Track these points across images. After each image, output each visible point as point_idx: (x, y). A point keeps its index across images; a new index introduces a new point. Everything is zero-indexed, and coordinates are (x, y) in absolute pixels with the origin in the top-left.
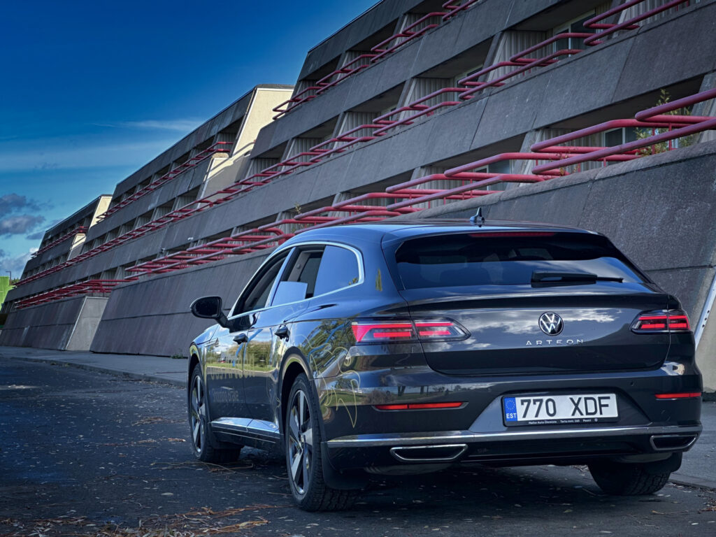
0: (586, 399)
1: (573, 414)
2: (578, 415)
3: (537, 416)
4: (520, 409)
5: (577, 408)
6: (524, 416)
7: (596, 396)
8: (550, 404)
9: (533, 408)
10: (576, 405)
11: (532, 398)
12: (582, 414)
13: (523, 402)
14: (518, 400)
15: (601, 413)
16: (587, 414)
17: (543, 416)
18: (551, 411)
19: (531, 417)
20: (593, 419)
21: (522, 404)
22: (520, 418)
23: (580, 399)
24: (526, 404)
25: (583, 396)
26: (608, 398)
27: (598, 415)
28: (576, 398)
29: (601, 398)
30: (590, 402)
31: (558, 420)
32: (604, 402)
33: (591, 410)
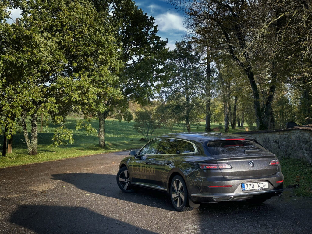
0: (261, 183)
2: (259, 188)
4: (246, 186)
5: (259, 186)
7: (263, 183)
8: (253, 185)
9: (249, 186)
10: (259, 185)
11: (248, 184)
13: (246, 185)
16: (261, 187)
17: (251, 188)
18: (253, 187)
19: (248, 189)
22: (246, 189)
25: (260, 183)
27: (264, 188)
28: (258, 183)
29: (264, 183)
30: (262, 184)
31: (255, 189)
32: (265, 184)
33: (262, 186)
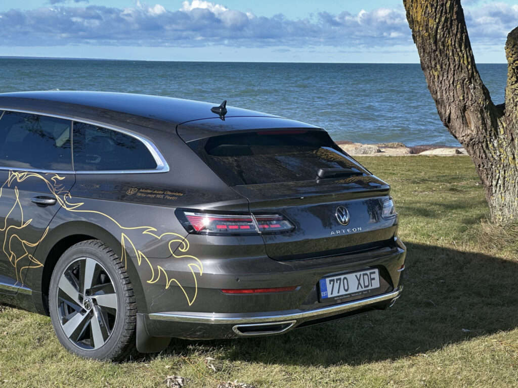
0: (364, 275)
1: (358, 289)
2: (360, 289)
3: (338, 293)
4: (329, 287)
5: (359, 283)
6: (332, 294)
7: (368, 272)
8: (345, 281)
9: (336, 285)
10: (359, 280)
11: (335, 278)
12: (362, 288)
13: (330, 281)
14: (328, 280)
15: (371, 286)
16: (365, 287)
17: (342, 292)
18: (346, 288)
19: (335, 294)
20: (368, 290)
21: (330, 283)
22: (330, 296)
23: (360, 275)
24: (332, 283)
25: (362, 273)
26: (374, 273)
27: (370, 288)
28: (358, 274)
29: (371, 273)
30: (366, 277)
31: (350, 294)
32: (373, 276)
33: (367, 284)
